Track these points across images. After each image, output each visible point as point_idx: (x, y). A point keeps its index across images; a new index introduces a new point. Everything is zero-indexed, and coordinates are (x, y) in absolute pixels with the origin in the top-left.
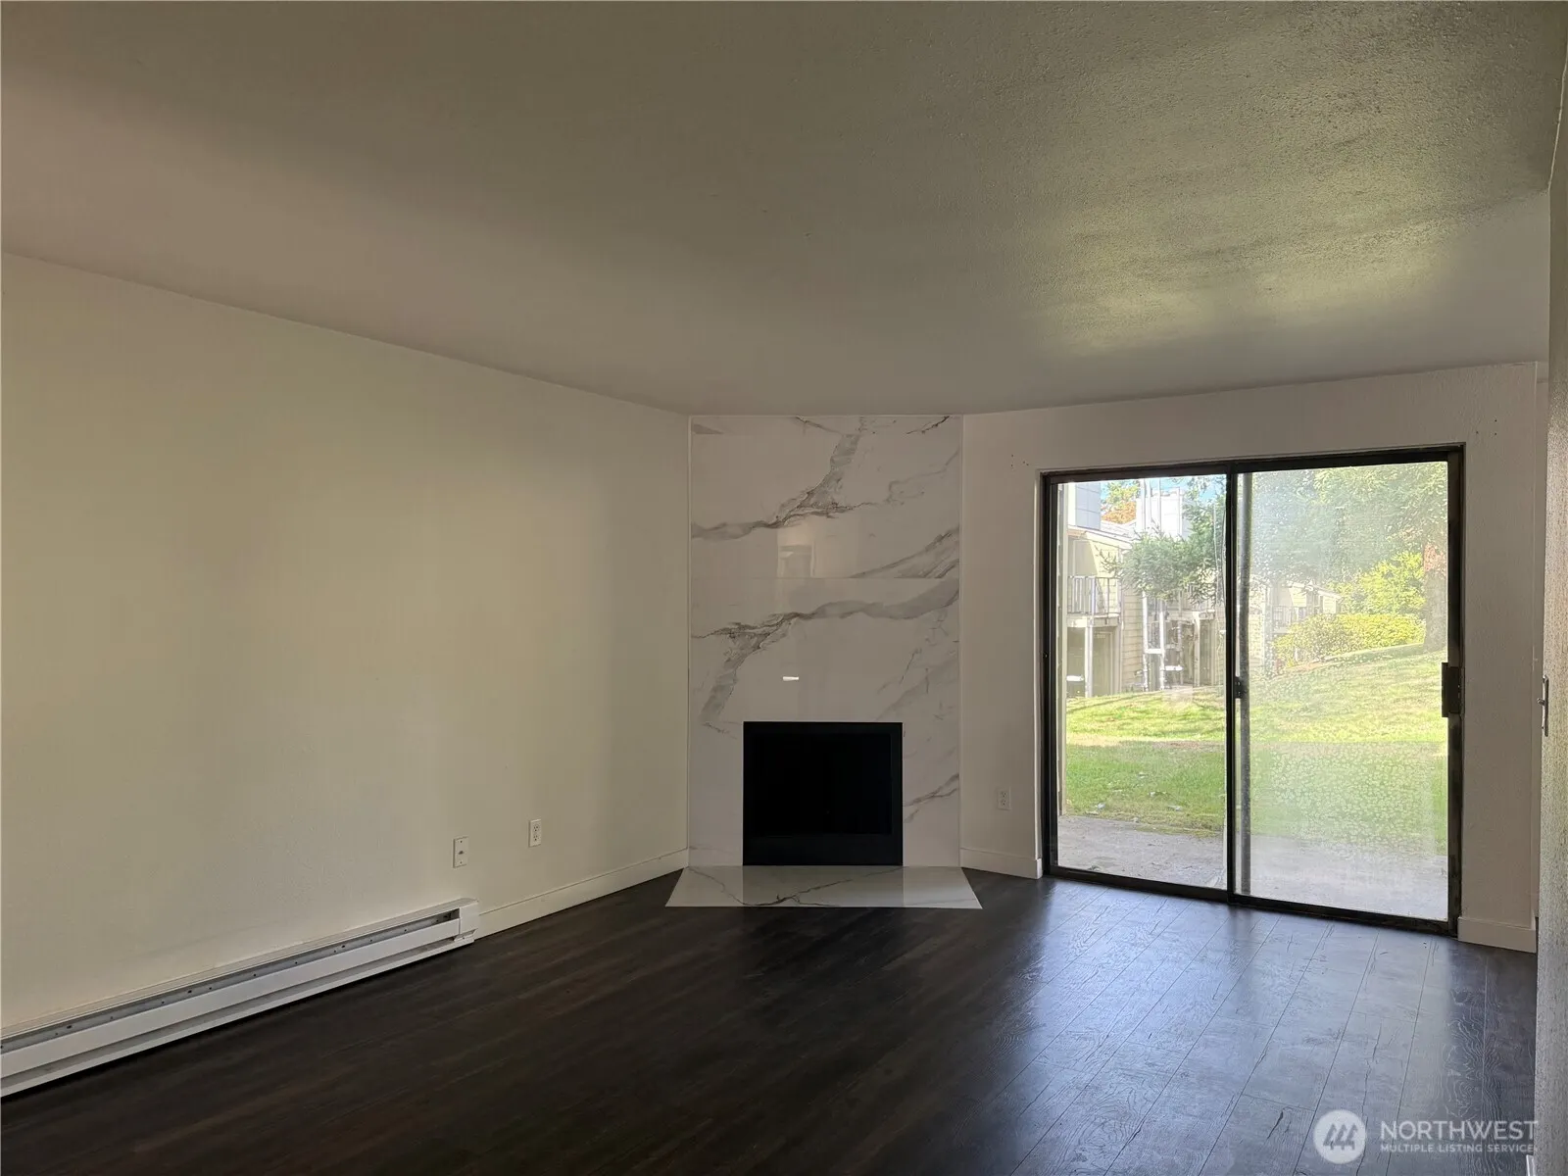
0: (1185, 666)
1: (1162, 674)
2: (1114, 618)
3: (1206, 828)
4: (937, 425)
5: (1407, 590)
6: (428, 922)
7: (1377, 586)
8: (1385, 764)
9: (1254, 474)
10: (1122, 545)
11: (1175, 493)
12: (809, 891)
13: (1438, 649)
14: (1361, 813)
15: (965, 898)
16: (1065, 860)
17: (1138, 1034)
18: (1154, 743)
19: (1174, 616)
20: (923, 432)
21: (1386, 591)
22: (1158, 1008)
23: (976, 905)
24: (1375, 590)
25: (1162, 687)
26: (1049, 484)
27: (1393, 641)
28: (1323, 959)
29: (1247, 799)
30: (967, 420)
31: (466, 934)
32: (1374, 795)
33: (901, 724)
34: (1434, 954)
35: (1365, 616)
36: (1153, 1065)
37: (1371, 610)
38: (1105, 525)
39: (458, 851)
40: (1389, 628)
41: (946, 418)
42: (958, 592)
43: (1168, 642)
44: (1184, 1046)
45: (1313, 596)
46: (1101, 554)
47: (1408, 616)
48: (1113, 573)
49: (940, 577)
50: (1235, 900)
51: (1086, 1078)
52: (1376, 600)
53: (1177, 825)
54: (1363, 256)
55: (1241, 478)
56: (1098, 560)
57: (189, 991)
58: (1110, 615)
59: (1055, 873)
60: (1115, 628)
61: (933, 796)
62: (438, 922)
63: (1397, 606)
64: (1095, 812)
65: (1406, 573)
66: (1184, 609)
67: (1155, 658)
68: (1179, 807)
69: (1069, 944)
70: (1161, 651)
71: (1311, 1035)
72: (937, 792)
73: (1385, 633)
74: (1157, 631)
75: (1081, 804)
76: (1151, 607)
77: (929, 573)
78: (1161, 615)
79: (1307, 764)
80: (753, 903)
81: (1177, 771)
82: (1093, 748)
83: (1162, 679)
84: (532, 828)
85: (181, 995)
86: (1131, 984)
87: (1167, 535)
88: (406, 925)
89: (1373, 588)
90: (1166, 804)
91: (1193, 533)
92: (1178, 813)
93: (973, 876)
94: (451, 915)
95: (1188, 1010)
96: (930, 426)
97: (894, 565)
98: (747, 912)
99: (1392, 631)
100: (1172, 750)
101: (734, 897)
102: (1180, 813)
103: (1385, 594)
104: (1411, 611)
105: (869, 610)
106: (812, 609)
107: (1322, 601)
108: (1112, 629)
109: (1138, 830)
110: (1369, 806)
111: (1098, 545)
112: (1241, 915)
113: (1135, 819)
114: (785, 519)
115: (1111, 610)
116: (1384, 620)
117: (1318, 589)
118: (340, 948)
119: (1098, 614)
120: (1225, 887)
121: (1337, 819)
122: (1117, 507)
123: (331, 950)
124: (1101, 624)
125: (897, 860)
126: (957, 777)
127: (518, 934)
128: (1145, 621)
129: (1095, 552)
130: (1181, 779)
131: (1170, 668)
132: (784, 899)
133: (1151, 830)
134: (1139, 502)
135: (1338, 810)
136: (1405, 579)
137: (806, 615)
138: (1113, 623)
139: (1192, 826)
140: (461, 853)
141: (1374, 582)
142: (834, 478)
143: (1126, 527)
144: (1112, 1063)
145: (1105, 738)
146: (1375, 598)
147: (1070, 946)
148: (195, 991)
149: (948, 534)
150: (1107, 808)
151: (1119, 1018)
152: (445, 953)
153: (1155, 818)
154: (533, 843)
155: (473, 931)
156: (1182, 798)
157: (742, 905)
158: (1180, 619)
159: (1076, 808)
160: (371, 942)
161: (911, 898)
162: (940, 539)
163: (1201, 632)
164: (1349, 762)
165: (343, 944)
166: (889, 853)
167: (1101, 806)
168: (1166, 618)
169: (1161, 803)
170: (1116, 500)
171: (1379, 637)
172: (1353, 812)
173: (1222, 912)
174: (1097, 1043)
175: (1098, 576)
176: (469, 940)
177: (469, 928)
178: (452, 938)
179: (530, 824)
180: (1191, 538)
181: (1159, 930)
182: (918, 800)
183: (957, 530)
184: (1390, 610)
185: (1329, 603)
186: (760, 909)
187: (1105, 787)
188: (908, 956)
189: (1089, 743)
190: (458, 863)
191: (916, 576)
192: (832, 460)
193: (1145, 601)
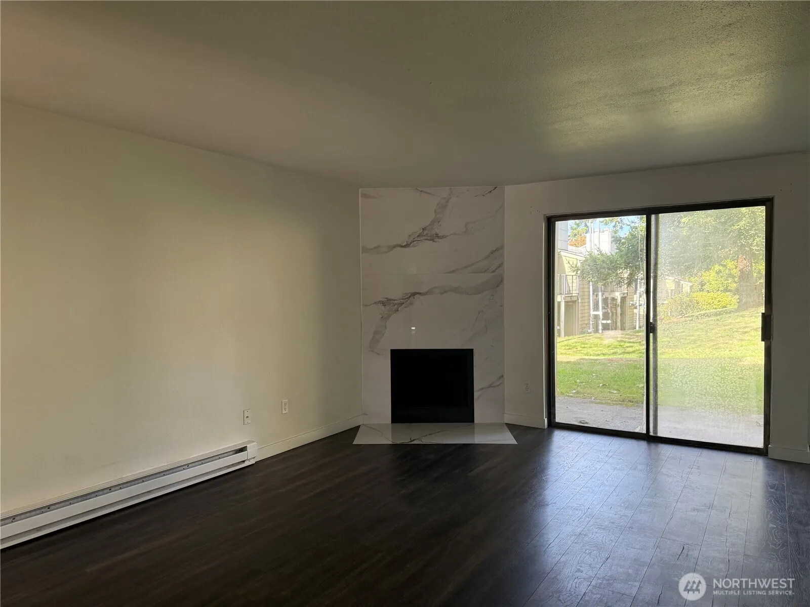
0: (612, 320)
1: (600, 325)
2: (575, 296)
3: (631, 402)
4: (491, 192)
5: (728, 280)
6: (231, 453)
7: (711, 278)
8: (730, 367)
9: (660, 215)
10: (579, 258)
11: (607, 230)
12: (426, 436)
13: (759, 306)
14: (717, 392)
15: (508, 439)
16: (559, 419)
17: (604, 507)
18: (599, 360)
19: (606, 295)
20: (483, 195)
21: (717, 280)
22: (614, 494)
23: (514, 442)
24: (710, 280)
25: (600, 331)
26: (550, 222)
27: (719, 306)
28: (698, 468)
29: (656, 386)
30: (508, 189)
31: (251, 459)
32: (724, 383)
33: (473, 349)
34: (757, 465)
35: (705, 293)
36: (614, 523)
37: (708, 291)
38: (570, 248)
39: (245, 417)
40: (718, 300)
41: (495, 188)
42: (502, 281)
43: (603, 308)
44: (629, 513)
45: (678, 284)
46: (569, 263)
47: (728, 293)
48: (575, 272)
49: (492, 272)
50: (651, 438)
51: (579, 530)
52: (711, 285)
53: (615, 401)
54: (730, 92)
55: (653, 217)
56: (567, 266)
57: (110, 489)
58: (573, 295)
59: (554, 425)
60: (576, 301)
61: (490, 387)
62: (236, 453)
63: (722, 289)
64: (571, 395)
65: (727, 271)
66: (611, 291)
67: (596, 317)
68: (615, 392)
69: (564, 461)
70: (600, 313)
71: (695, 507)
72: (492, 384)
73: (716, 303)
74: (598, 302)
75: (564, 391)
76: (594, 291)
77: (488, 269)
78: (600, 294)
79: (688, 367)
80: (399, 442)
81: (613, 374)
82: (568, 362)
83: (600, 327)
84: (283, 404)
85: (105, 491)
86: (598, 482)
87: (604, 252)
88: (220, 455)
89: (710, 279)
90: (608, 390)
91: (618, 251)
92: (615, 394)
93: (512, 427)
94: (243, 450)
95: (630, 494)
96: (487, 192)
97: (469, 266)
98: (394, 447)
99: (719, 301)
100: (609, 363)
101: (386, 439)
102: (616, 395)
103: (716, 282)
104: (730, 291)
105: (456, 290)
106: (426, 290)
107: (682, 286)
108: (574, 302)
109: (596, 403)
110: (722, 388)
111: (567, 258)
112: (653, 446)
113: (593, 398)
114: (411, 243)
115: (574, 292)
116: (715, 296)
117: (680, 280)
118: (186, 467)
119: (567, 294)
120: (645, 432)
121: (705, 395)
122: (576, 239)
123: (182, 468)
124: (569, 299)
125: (472, 420)
126: (502, 376)
127: (275, 460)
128: (591, 298)
129: (565, 262)
130: (615, 378)
131: (604, 322)
132: (414, 440)
133: (602, 403)
134: (588, 235)
135: (705, 391)
136: (726, 274)
137: (423, 293)
138: (575, 299)
139: (623, 401)
140: (247, 417)
141: (710, 276)
142: (436, 221)
143: (581, 249)
144: (591, 523)
145: (573, 357)
146: (710, 284)
147: (565, 463)
148: (113, 489)
149: (497, 250)
150: (578, 392)
151: (593, 499)
152: (241, 468)
153: (603, 397)
154: (284, 412)
155: (254, 458)
156: (616, 387)
157: (391, 443)
158: (609, 296)
159: (561, 393)
160: (202, 464)
161: (479, 439)
162: (493, 252)
163: (621, 303)
164: (711, 365)
165: (188, 465)
166: (467, 416)
167: (574, 391)
168: (602, 296)
169: (605, 390)
170: (575, 235)
171: (712, 305)
172: (713, 392)
173: (643, 444)
174: (583, 512)
175: (567, 274)
176: (253, 462)
177: (253, 455)
178: (244, 461)
179: (282, 402)
180: (616, 253)
181: (610, 454)
182: (482, 389)
183: (502, 247)
184: (718, 290)
185: (686, 286)
186: (402, 445)
187: (576, 382)
188: (481, 468)
189: (565, 360)
190: (246, 423)
191: (481, 272)
192: (435, 211)
193: (591, 287)
